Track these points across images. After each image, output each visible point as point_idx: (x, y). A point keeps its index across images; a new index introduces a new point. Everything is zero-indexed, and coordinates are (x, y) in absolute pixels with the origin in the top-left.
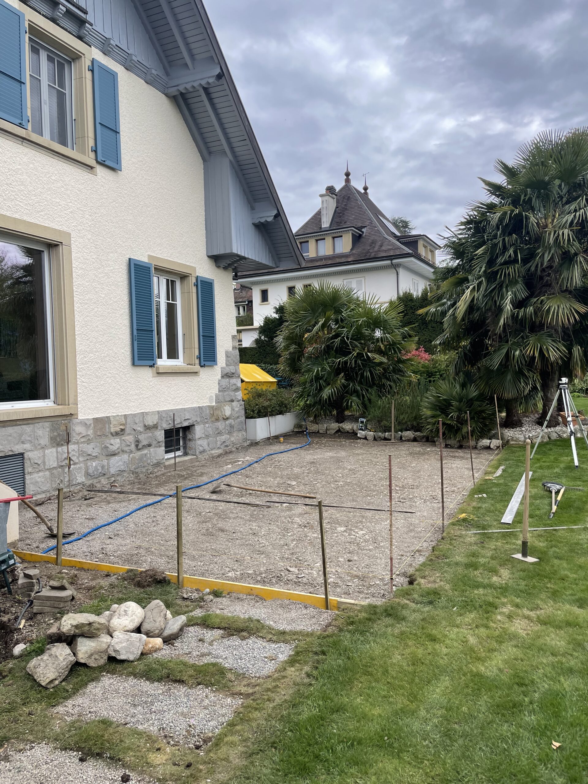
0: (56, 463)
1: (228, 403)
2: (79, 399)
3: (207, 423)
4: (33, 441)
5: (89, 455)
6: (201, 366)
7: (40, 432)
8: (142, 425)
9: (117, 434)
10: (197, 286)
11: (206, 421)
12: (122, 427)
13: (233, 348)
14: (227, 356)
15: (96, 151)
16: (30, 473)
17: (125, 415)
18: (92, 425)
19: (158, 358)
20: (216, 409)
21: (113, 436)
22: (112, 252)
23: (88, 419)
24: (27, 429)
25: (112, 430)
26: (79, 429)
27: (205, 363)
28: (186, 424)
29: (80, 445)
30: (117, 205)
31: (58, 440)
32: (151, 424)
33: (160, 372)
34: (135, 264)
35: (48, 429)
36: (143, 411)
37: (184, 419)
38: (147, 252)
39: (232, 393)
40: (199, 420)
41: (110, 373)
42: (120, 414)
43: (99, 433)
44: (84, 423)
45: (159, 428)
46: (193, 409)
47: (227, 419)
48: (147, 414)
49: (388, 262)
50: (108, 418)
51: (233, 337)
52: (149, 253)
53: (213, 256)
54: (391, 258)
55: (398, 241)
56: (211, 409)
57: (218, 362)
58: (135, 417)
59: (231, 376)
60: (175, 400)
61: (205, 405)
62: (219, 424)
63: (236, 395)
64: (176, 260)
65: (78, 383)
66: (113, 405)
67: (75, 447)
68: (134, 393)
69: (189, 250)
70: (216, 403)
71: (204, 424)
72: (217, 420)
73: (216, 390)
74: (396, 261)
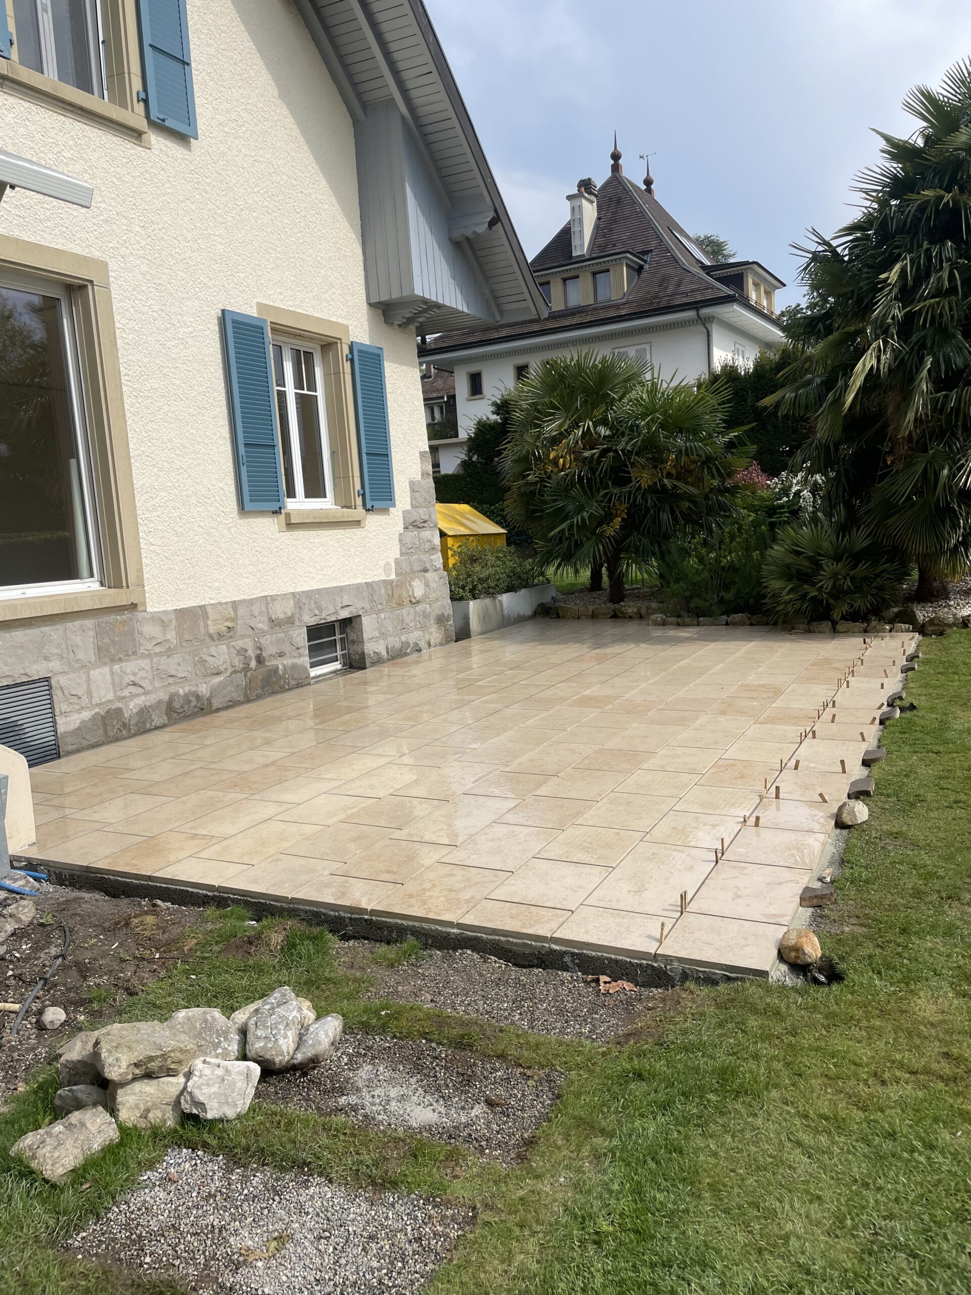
0: (112, 694)
1: (417, 574)
2: (146, 576)
3: (382, 611)
4: (65, 655)
5: (172, 676)
6: (368, 510)
7: (77, 639)
8: (266, 619)
9: (220, 637)
10: (352, 361)
11: (380, 607)
12: (230, 625)
13: (423, 475)
14: (413, 490)
15: (145, 101)
16: (65, 714)
17: (234, 602)
18: (174, 622)
19: (288, 497)
20: (397, 586)
21: (213, 640)
22: (189, 299)
23: (165, 612)
24: (52, 632)
25: (212, 629)
26: (150, 630)
27: (374, 503)
28: (344, 614)
29: (155, 660)
30: (193, 207)
31: (113, 651)
32: (282, 616)
33: (293, 522)
34: (234, 321)
35: (91, 633)
36: (266, 594)
37: (340, 605)
38: (255, 297)
39: (424, 557)
40: (367, 607)
41: (199, 526)
42: (224, 601)
43: (187, 637)
44: (160, 620)
45: (297, 623)
46: (358, 587)
47: (418, 602)
48: (273, 598)
49: (691, 314)
50: (202, 608)
51: (422, 454)
52: (260, 300)
53: (379, 303)
54: (696, 306)
55: (708, 274)
56: (389, 587)
57: (397, 503)
58: (252, 605)
59: (421, 525)
60: (323, 572)
61: (377, 579)
62: (404, 611)
63: (431, 560)
64: (311, 312)
65: (142, 546)
66: (209, 585)
67: (145, 663)
68: (248, 562)
69: (334, 293)
70: (397, 575)
71: (378, 613)
72: (400, 605)
73: (395, 552)
74: (705, 311)
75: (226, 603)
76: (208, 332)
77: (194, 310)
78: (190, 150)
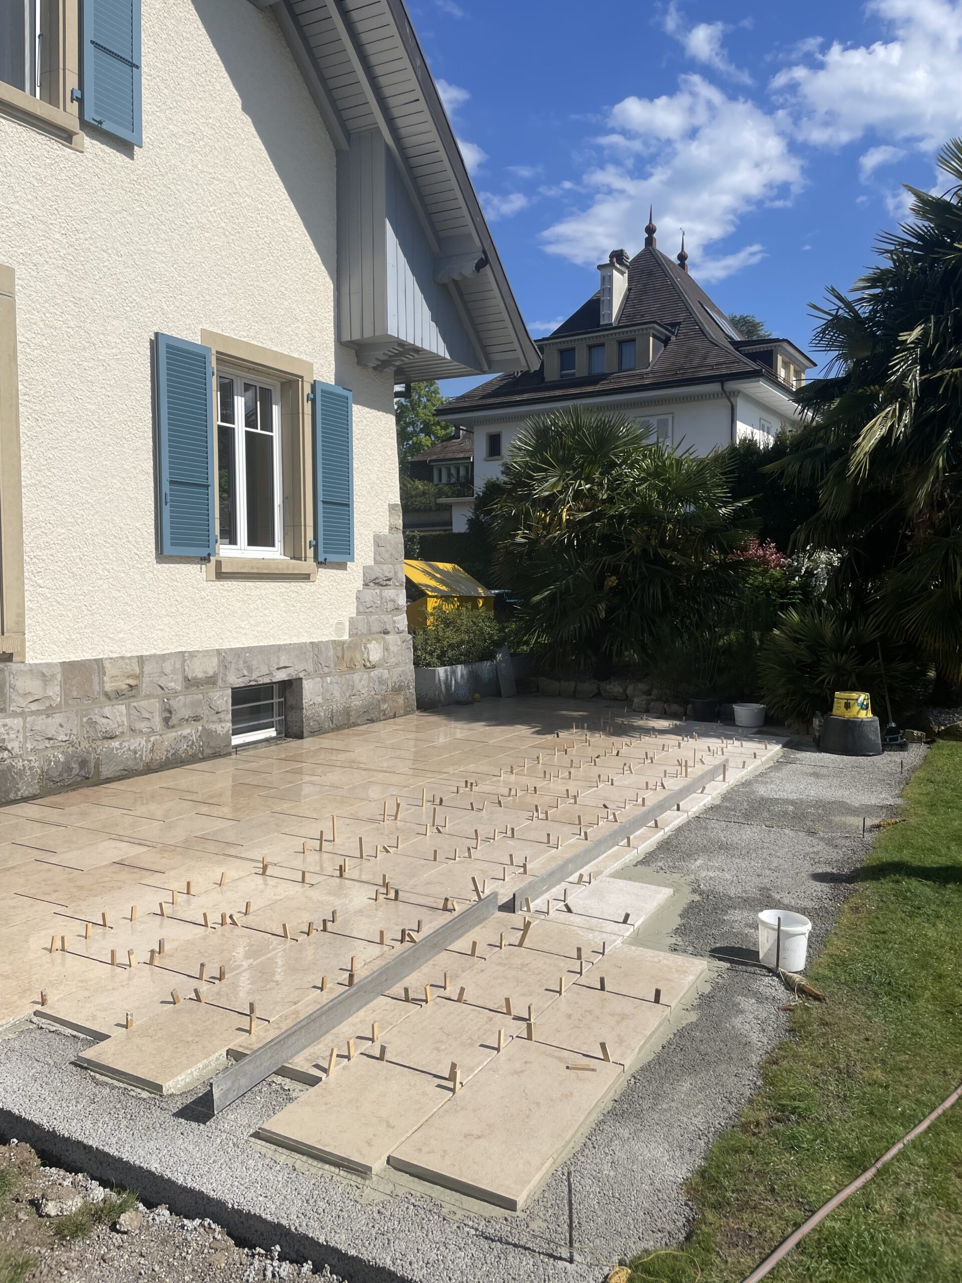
1: (377, 636)
2: (28, 622)
3: (328, 674)
5: (50, 739)
6: (320, 563)
8: (180, 678)
9: (119, 695)
10: (314, 401)
11: (326, 670)
12: (132, 682)
13: (391, 529)
14: (377, 544)
15: (81, 101)
17: (140, 658)
18: (59, 677)
19: (224, 543)
20: (349, 647)
21: (109, 699)
22: (116, 318)
23: (48, 665)
25: (109, 687)
26: (25, 684)
27: (328, 557)
28: (281, 676)
29: (28, 719)
30: (130, 219)
32: (200, 675)
33: (223, 570)
34: (168, 347)
36: (184, 649)
37: (275, 666)
38: (200, 323)
39: (387, 618)
40: (311, 669)
41: (105, 569)
42: (128, 655)
43: (75, 694)
44: (42, 674)
45: (220, 683)
47: (374, 667)
48: (192, 655)
49: (715, 387)
50: (99, 662)
51: (392, 507)
52: (206, 327)
53: (352, 342)
54: (722, 379)
55: (737, 349)
56: (339, 648)
57: (356, 556)
58: (164, 661)
59: (385, 583)
60: (259, 629)
61: (324, 639)
62: (356, 677)
63: (394, 622)
64: (268, 345)
65: (26, 587)
66: (112, 636)
67: (17, 722)
68: (164, 612)
69: (298, 328)
70: (350, 636)
71: (323, 676)
72: (351, 668)
73: (351, 611)
74: (731, 385)
75: (130, 658)
76: (138, 355)
77: (122, 331)
78: (132, 159)
